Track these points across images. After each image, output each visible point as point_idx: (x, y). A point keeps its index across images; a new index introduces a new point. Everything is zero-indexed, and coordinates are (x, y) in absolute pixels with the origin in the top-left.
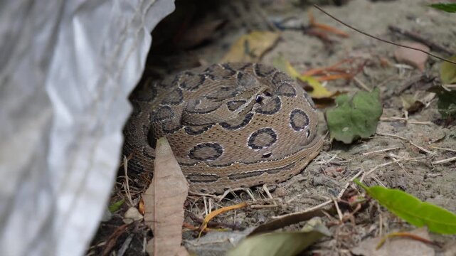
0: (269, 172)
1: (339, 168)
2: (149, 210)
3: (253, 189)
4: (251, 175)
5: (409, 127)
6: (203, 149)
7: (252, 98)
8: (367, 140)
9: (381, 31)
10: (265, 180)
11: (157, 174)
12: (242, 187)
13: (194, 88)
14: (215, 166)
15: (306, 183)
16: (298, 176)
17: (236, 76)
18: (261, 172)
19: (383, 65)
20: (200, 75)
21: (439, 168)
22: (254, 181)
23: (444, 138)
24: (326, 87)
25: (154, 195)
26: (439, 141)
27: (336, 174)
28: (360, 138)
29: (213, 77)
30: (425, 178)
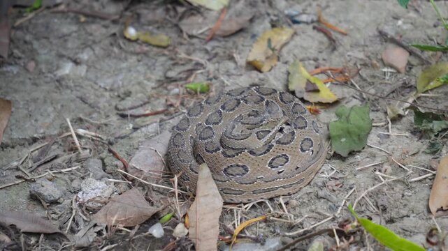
0: (284, 187)
1: (338, 182)
2: (192, 224)
3: (271, 199)
4: (269, 190)
5: (391, 138)
6: (234, 169)
7: (276, 129)
8: (359, 152)
9: (372, 32)
10: (279, 194)
11: (199, 193)
12: (262, 198)
13: (231, 110)
14: (242, 183)
15: (312, 195)
16: (306, 188)
17: (264, 103)
18: (277, 188)
19: (373, 66)
20: (236, 99)
21: (414, 185)
22: (271, 194)
23: (417, 153)
24: (329, 87)
25: (196, 212)
26: (414, 154)
27: (335, 188)
28: (354, 151)
29: (246, 102)
30: (403, 196)
